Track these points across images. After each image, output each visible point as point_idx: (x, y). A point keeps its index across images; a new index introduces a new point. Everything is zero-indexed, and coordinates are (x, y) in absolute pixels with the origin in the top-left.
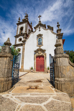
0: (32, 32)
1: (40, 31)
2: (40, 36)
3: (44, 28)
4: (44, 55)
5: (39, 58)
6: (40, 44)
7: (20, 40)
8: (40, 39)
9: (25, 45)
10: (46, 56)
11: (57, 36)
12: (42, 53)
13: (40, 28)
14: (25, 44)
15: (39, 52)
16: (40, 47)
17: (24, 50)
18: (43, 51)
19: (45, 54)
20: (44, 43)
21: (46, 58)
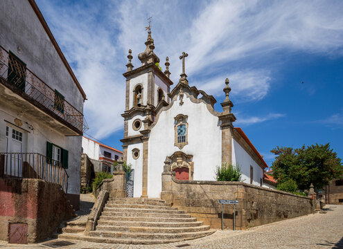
0: (164, 108)
1: (181, 104)
2: (181, 119)
3: (192, 96)
4: (189, 167)
5: (180, 173)
6: (182, 139)
7: (137, 124)
8: (181, 126)
9: (149, 141)
10: (192, 168)
11: (219, 120)
12: (184, 163)
13: (182, 96)
14: (147, 139)
15: (179, 160)
16: (181, 147)
17: (147, 153)
18: (188, 157)
19: (192, 165)
20: (189, 139)
21: (192, 173)
